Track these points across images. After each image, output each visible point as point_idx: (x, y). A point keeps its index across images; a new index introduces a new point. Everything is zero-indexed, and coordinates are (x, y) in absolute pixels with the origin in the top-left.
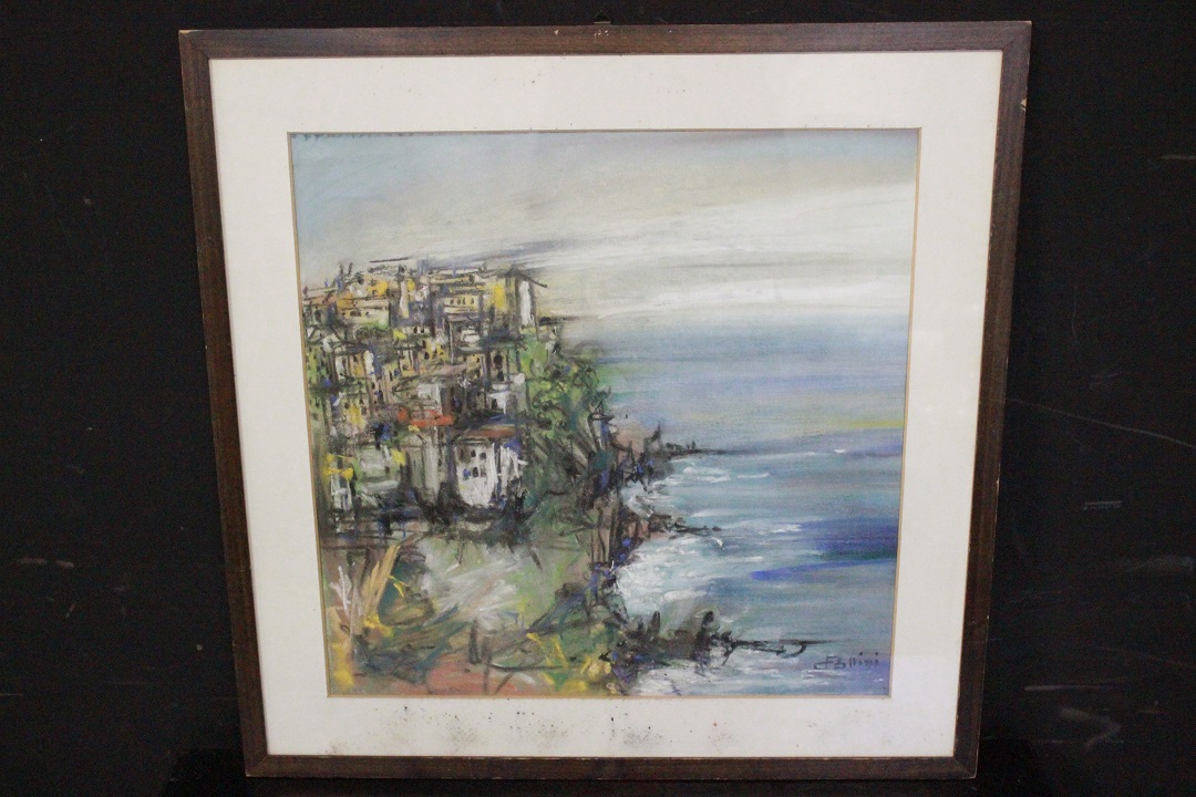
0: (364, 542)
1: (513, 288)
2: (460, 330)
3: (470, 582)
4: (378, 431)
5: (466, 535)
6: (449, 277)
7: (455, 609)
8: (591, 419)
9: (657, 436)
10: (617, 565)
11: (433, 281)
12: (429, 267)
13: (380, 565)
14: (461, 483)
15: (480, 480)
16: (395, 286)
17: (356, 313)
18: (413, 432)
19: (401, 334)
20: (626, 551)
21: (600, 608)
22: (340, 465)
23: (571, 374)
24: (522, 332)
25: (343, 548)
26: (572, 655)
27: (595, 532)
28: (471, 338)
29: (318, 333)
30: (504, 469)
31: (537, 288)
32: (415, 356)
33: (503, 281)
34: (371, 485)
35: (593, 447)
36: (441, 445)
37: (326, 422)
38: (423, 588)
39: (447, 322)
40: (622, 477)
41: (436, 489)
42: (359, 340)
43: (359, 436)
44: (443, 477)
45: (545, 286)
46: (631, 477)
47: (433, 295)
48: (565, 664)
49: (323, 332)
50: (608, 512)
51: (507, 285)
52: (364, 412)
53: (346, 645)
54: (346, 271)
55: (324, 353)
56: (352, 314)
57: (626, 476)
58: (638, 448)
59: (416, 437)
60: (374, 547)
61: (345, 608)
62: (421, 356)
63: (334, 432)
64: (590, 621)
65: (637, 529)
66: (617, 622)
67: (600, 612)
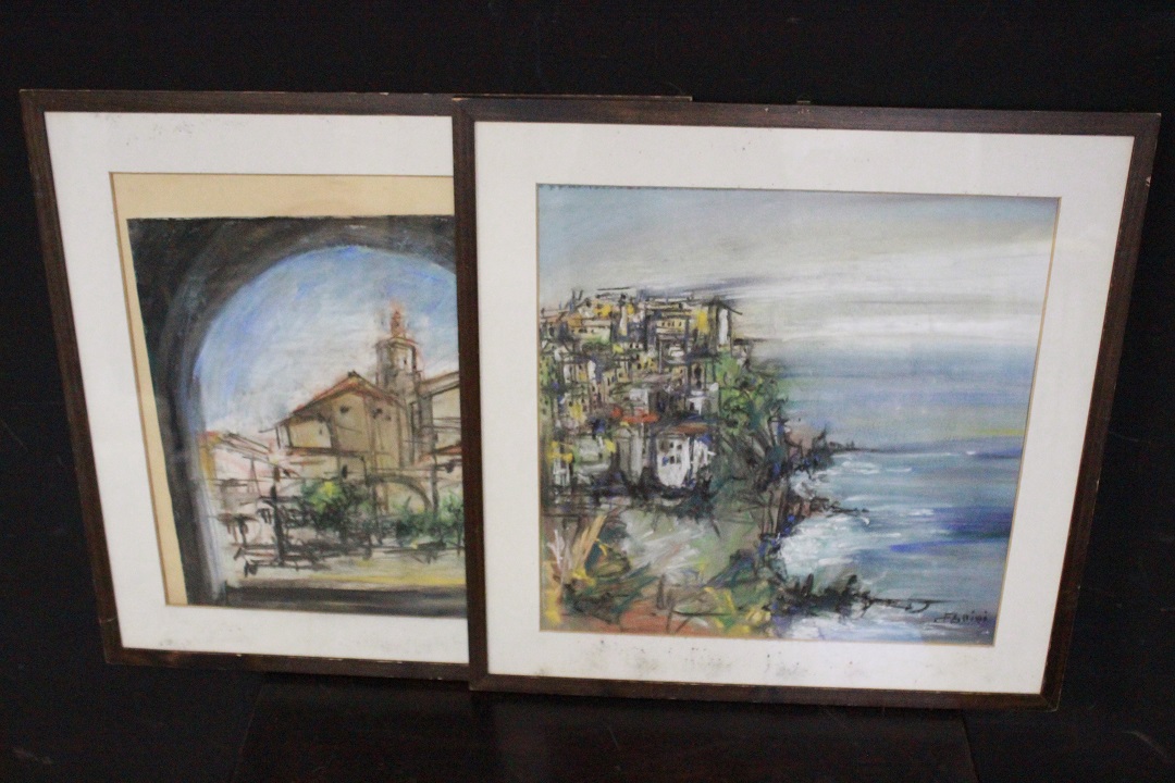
0: (577, 512)
1: (714, 315)
2: (668, 347)
3: (661, 546)
4: (595, 425)
5: (662, 509)
6: (663, 304)
7: (647, 567)
8: (770, 421)
9: (823, 436)
10: (782, 536)
11: (649, 307)
12: (646, 296)
13: (590, 530)
14: (660, 467)
15: (675, 466)
16: (617, 309)
17: (583, 330)
18: (624, 427)
19: (619, 348)
20: (790, 525)
21: (766, 569)
22: (562, 450)
23: (757, 385)
24: (719, 350)
25: (559, 516)
26: (740, 605)
27: (766, 510)
28: (676, 353)
29: (551, 345)
30: (696, 459)
31: (734, 315)
32: (630, 366)
33: (707, 308)
34: (587, 467)
35: (770, 443)
36: (646, 438)
37: (553, 416)
38: (623, 549)
39: (658, 340)
40: (791, 467)
41: (640, 472)
42: (585, 352)
43: (580, 428)
44: (645, 462)
45: (741, 314)
46: (799, 468)
47: (648, 318)
48: (734, 612)
49: (555, 345)
50: (778, 494)
51: (710, 312)
52: (585, 409)
53: (556, 592)
54: (577, 296)
55: (555, 362)
56: (581, 331)
57: (795, 466)
58: (807, 445)
59: (626, 431)
60: (585, 516)
61: (558, 562)
62: (634, 367)
63: (559, 424)
64: (757, 579)
65: (800, 508)
66: (778, 581)
67: (766, 573)
